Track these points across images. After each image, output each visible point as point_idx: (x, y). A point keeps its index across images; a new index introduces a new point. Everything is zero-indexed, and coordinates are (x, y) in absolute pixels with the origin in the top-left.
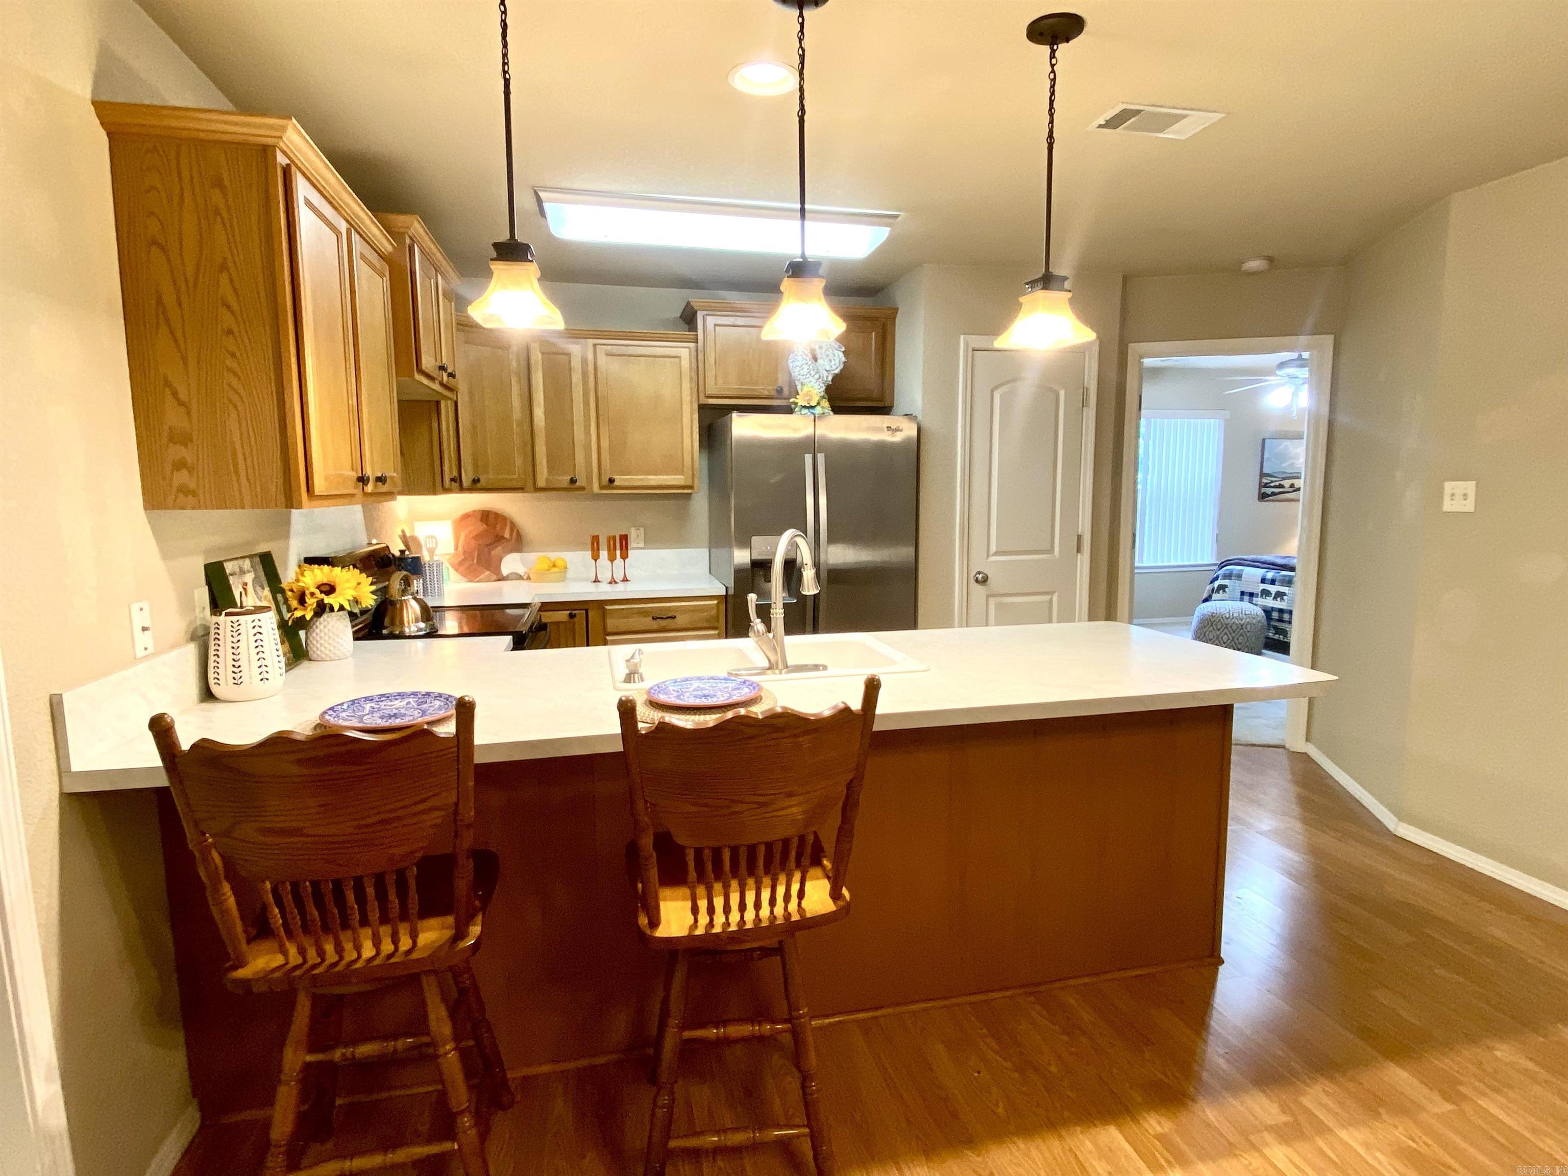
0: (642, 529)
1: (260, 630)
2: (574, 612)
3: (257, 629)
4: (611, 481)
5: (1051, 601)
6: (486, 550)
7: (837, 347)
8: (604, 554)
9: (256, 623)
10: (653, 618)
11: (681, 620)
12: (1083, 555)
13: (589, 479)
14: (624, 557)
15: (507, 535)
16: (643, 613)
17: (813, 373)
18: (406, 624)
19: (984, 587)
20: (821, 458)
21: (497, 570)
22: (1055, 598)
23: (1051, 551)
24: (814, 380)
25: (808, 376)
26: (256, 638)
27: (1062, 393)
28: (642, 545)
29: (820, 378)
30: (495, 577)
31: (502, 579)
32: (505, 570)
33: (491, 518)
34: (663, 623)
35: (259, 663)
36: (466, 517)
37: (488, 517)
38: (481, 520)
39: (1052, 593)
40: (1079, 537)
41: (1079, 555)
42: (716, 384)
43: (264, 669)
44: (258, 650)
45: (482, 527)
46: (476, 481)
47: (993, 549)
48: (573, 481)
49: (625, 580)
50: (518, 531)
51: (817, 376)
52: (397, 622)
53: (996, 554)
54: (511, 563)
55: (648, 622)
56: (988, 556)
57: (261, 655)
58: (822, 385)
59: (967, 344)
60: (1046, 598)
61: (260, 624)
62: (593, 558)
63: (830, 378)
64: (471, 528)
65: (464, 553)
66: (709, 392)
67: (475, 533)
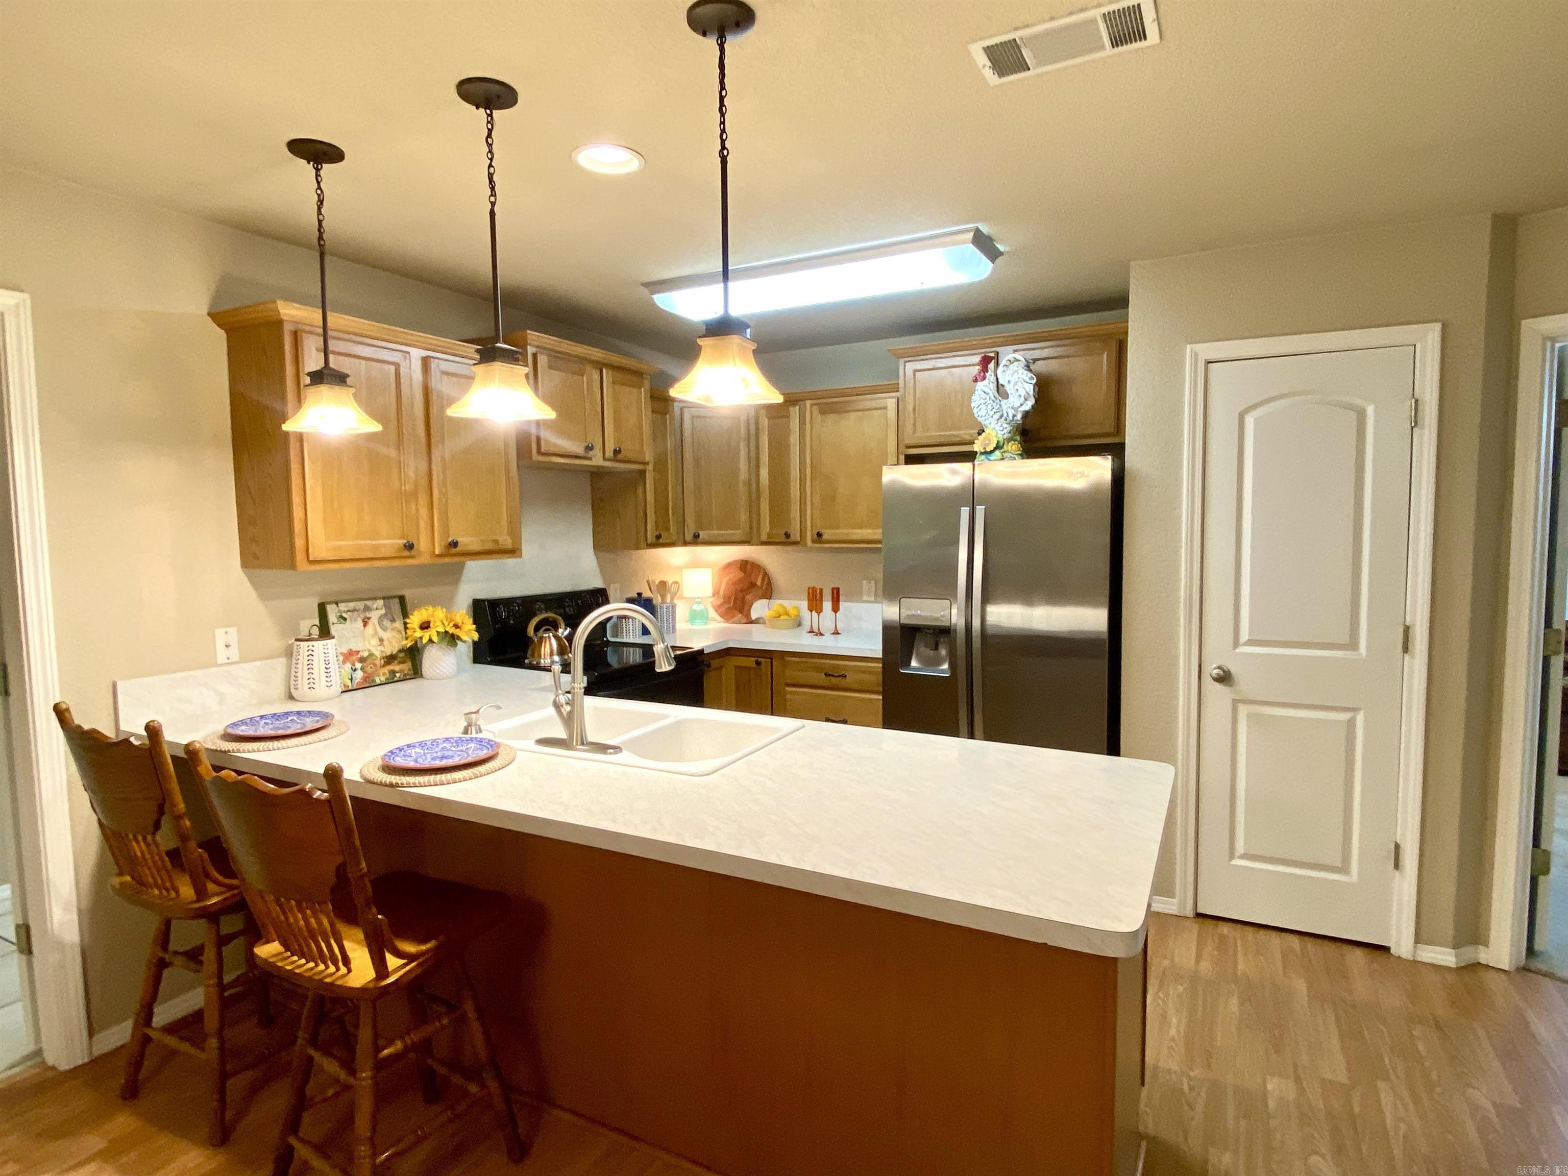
0: (873, 582)
1: (312, 653)
2: (760, 659)
3: (310, 652)
4: (819, 535)
5: (1351, 724)
6: (741, 595)
7: (1027, 379)
8: (827, 605)
9: (311, 647)
10: (826, 675)
11: (851, 679)
12: (1413, 657)
13: (802, 533)
14: (836, 609)
15: (759, 583)
16: (817, 669)
17: (991, 413)
18: (543, 657)
19: (1231, 688)
20: (980, 510)
21: (748, 615)
22: (1360, 719)
23: (1353, 645)
24: (994, 422)
25: (987, 417)
26: (309, 658)
27: (1370, 410)
28: (873, 599)
29: (1001, 417)
30: (745, 620)
31: (752, 622)
32: (754, 616)
33: (749, 567)
34: (834, 681)
35: (309, 676)
36: (728, 566)
37: (746, 566)
38: (741, 569)
39: (1355, 710)
40: (1407, 630)
41: (1407, 656)
42: (914, 432)
43: (311, 680)
44: (309, 667)
45: (741, 575)
46: (696, 536)
47: (1244, 636)
48: (787, 535)
49: (836, 633)
50: (769, 578)
51: (997, 416)
52: (536, 654)
53: (1250, 642)
54: (759, 609)
55: (820, 678)
56: (1236, 644)
57: (311, 671)
58: (1005, 425)
59: (1195, 356)
60: (1345, 716)
61: (313, 648)
62: (809, 609)
63: (1019, 417)
64: (731, 576)
65: (724, 598)
66: (908, 441)
67: (735, 579)
